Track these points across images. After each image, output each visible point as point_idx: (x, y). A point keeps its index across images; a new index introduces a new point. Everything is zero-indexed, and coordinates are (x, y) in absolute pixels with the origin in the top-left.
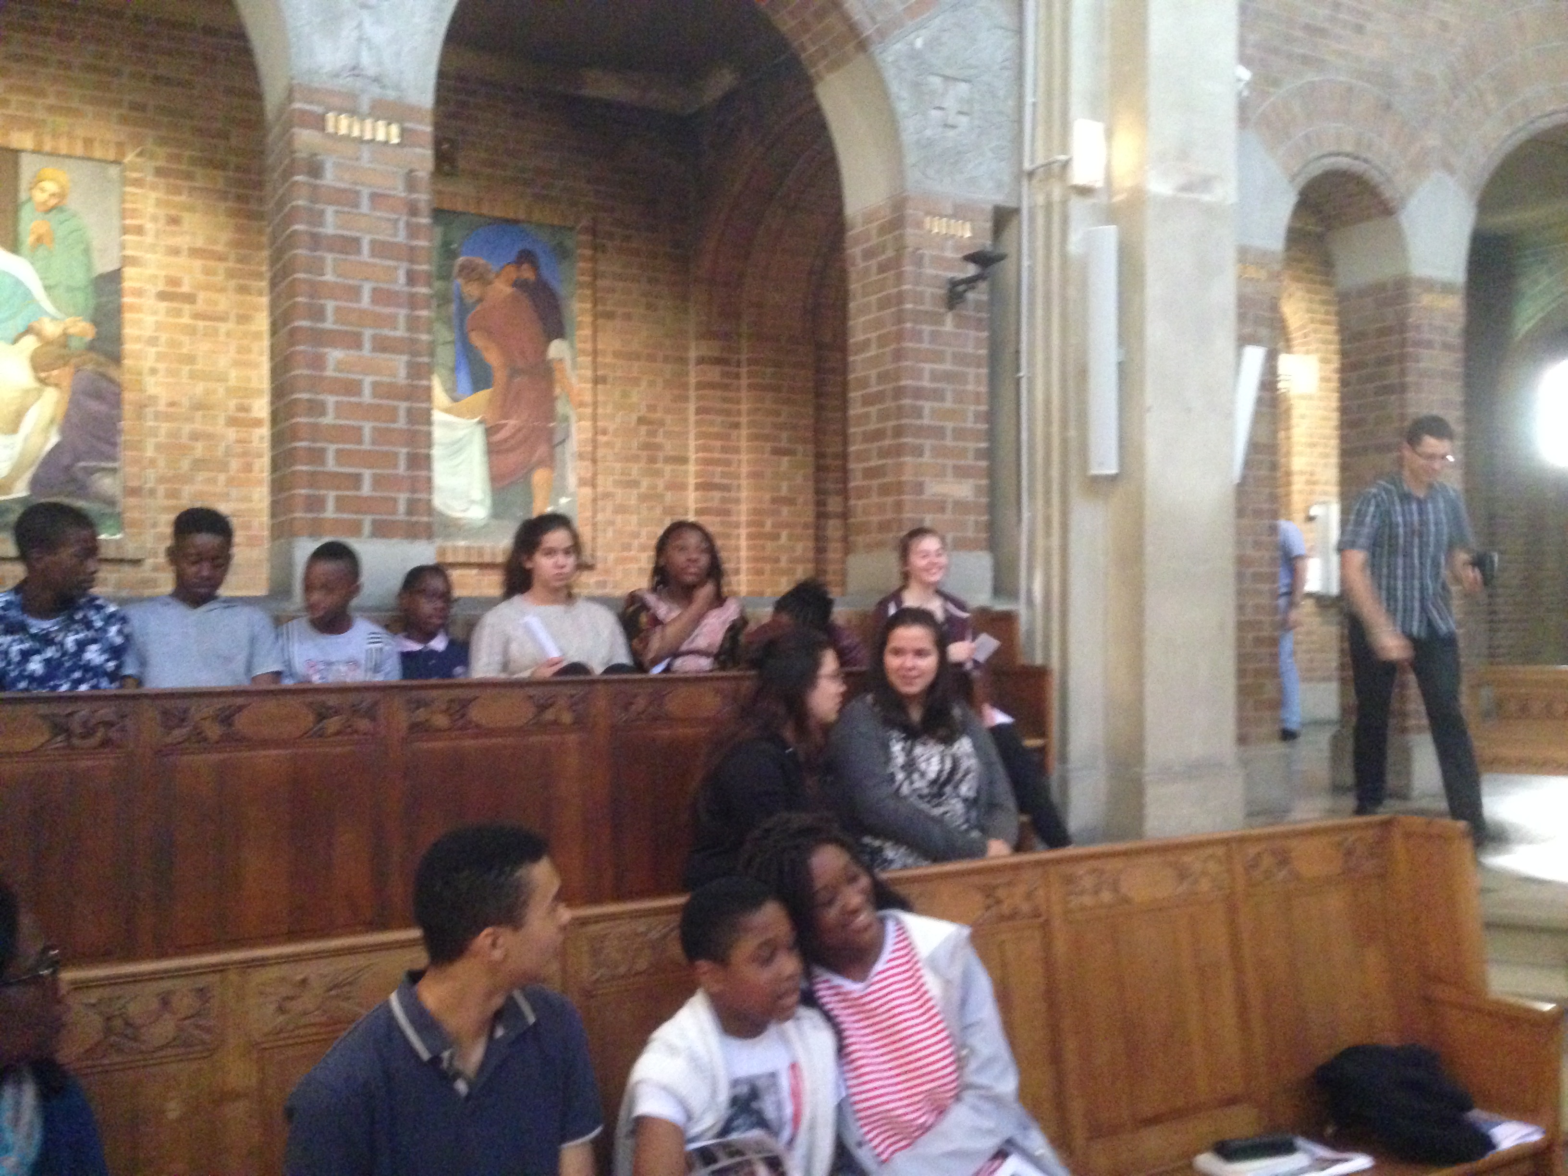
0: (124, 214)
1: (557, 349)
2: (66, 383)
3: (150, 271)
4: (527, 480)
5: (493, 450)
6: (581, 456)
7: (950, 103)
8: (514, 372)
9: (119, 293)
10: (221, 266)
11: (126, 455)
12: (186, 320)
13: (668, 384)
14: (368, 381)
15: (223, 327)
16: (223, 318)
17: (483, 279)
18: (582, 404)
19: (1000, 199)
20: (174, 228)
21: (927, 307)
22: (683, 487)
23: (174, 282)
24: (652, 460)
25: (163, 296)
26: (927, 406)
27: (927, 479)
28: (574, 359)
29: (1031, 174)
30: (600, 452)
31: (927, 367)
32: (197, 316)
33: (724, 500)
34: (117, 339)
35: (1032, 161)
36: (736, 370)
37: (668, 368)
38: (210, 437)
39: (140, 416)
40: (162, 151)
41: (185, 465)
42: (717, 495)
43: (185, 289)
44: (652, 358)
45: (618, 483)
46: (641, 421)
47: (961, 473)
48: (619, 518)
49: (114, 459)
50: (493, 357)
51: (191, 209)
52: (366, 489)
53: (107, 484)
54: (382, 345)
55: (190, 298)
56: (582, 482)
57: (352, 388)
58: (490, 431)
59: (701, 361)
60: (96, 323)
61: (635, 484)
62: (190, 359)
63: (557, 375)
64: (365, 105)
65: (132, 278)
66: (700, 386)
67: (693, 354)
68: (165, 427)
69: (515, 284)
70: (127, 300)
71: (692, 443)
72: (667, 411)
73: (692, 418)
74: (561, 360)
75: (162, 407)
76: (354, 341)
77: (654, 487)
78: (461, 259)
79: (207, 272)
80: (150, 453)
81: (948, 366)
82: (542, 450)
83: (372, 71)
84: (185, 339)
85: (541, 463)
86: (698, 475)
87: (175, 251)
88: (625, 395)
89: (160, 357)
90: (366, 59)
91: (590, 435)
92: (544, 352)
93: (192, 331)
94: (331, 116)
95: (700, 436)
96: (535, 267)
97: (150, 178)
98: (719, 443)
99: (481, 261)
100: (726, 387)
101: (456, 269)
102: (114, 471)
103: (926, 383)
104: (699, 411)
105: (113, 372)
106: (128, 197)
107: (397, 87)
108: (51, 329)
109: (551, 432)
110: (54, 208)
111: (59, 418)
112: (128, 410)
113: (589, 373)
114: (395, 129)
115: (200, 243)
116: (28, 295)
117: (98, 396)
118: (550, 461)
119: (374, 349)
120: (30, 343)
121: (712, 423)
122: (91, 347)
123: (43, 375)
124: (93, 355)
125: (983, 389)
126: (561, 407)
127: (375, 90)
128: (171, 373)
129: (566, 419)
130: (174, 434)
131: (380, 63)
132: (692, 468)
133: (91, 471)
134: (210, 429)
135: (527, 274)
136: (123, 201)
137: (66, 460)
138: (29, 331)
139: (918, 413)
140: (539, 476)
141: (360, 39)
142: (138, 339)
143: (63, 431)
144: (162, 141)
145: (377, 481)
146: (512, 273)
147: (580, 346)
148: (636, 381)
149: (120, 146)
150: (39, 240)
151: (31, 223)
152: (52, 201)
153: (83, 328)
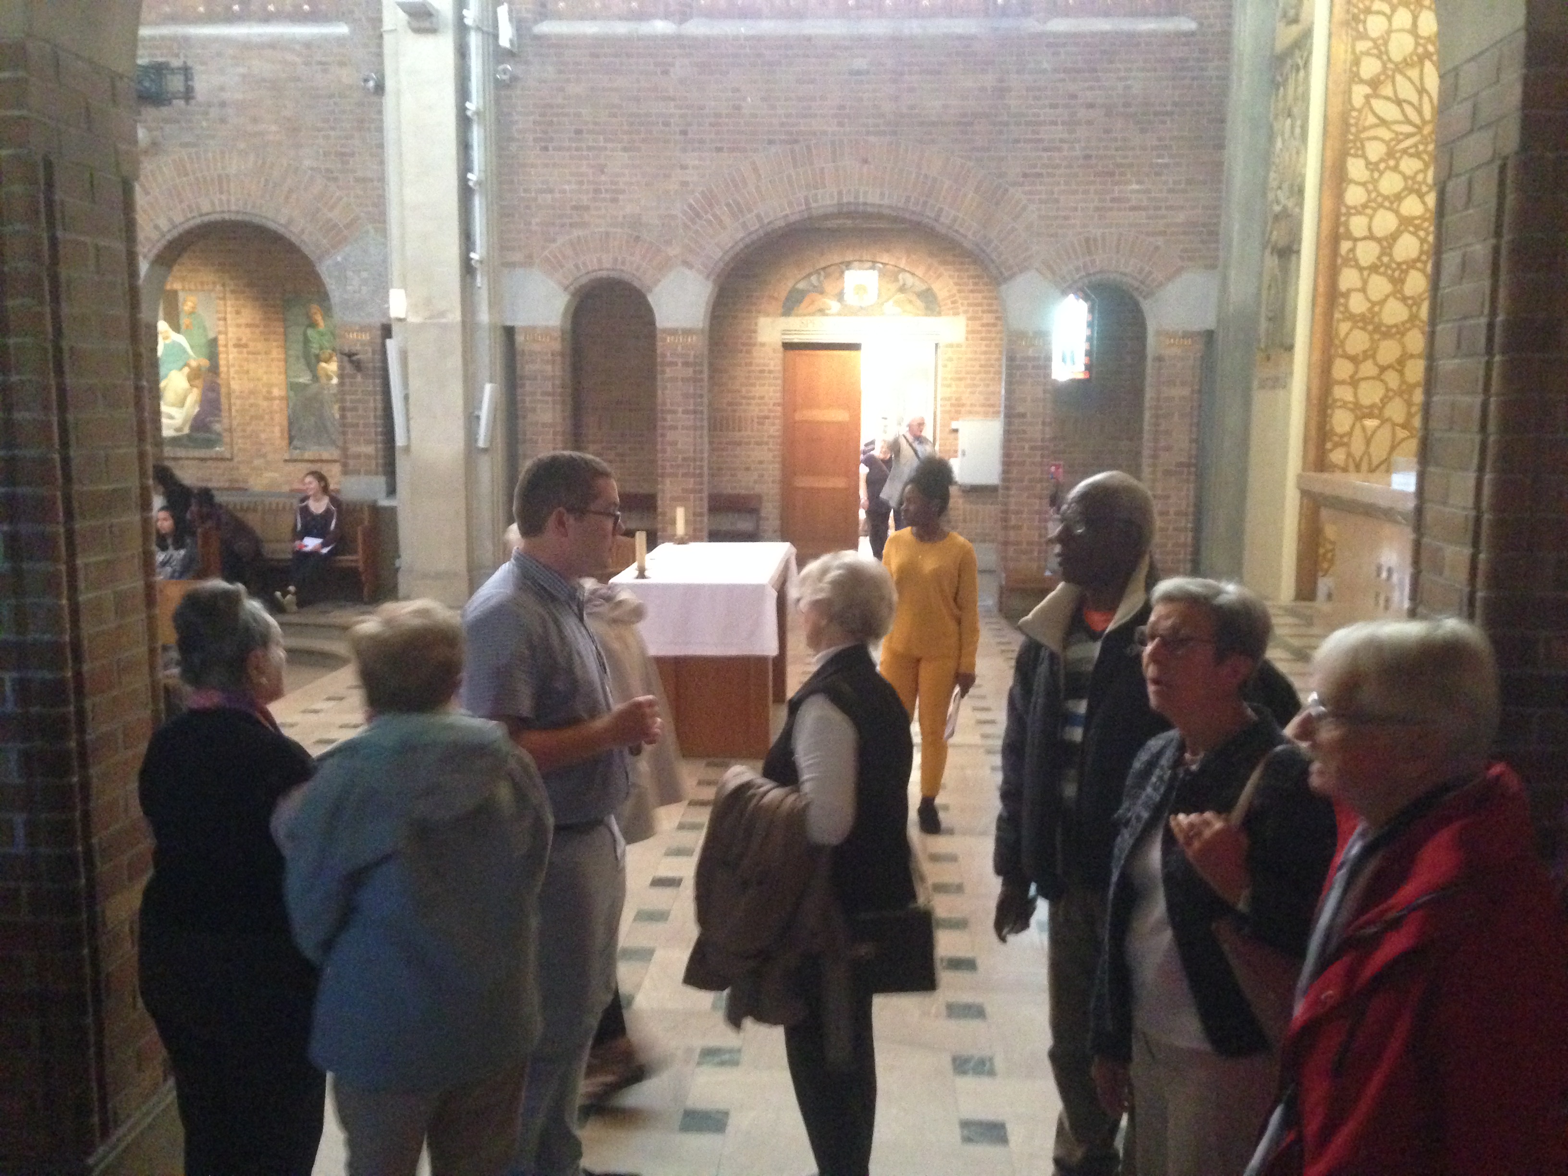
0: (218, 312)
2: (200, 386)
3: (230, 336)
7: (356, 283)
10: (257, 331)
11: (224, 415)
12: (245, 355)
15: (259, 357)
16: (259, 353)
19: (385, 320)
20: (239, 316)
23: (240, 339)
25: (237, 346)
27: (350, 446)
31: (348, 397)
32: (248, 353)
38: (256, 405)
40: (232, 283)
41: (247, 418)
43: (244, 341)
49: (220, 416)
51: (245, 306)
53: (217, 427)
55: (246, 346)
60: (209, 360)
62: (248, 372)
65: (222, 339)
68: (238, 402)
75: (237, 394)
79: (252, 333)
80: (234, 413)
81: (359, 396)
84: (246, 364)
87: (240, 326)
89: (235, 372)
93: (247, 360)
97: (228, 295)
103: (349, 404)
105: (217, 380)
106: (220, 305)
108: (194, 364)
110: (192, 313)
111: (199, 401)
115: (249, 321)
116: (184, 351)
117: (213, 390)
120: (186, 370)
123: (192, 383)
124: (209, 373)
128: (240, 379)
130: (243, 405)
133: (211, 422)
134: (256, 402)
136: (218, 306)
137: (202, 418)
138: (187, 365)
139: (344, 417)
142: (226, 365)
143: (201, 406)
144: (232, 278)
149: (214, 283)
150: (187, 326)
151: (184, 321)
152: (191, 310)
153: (205, 363)
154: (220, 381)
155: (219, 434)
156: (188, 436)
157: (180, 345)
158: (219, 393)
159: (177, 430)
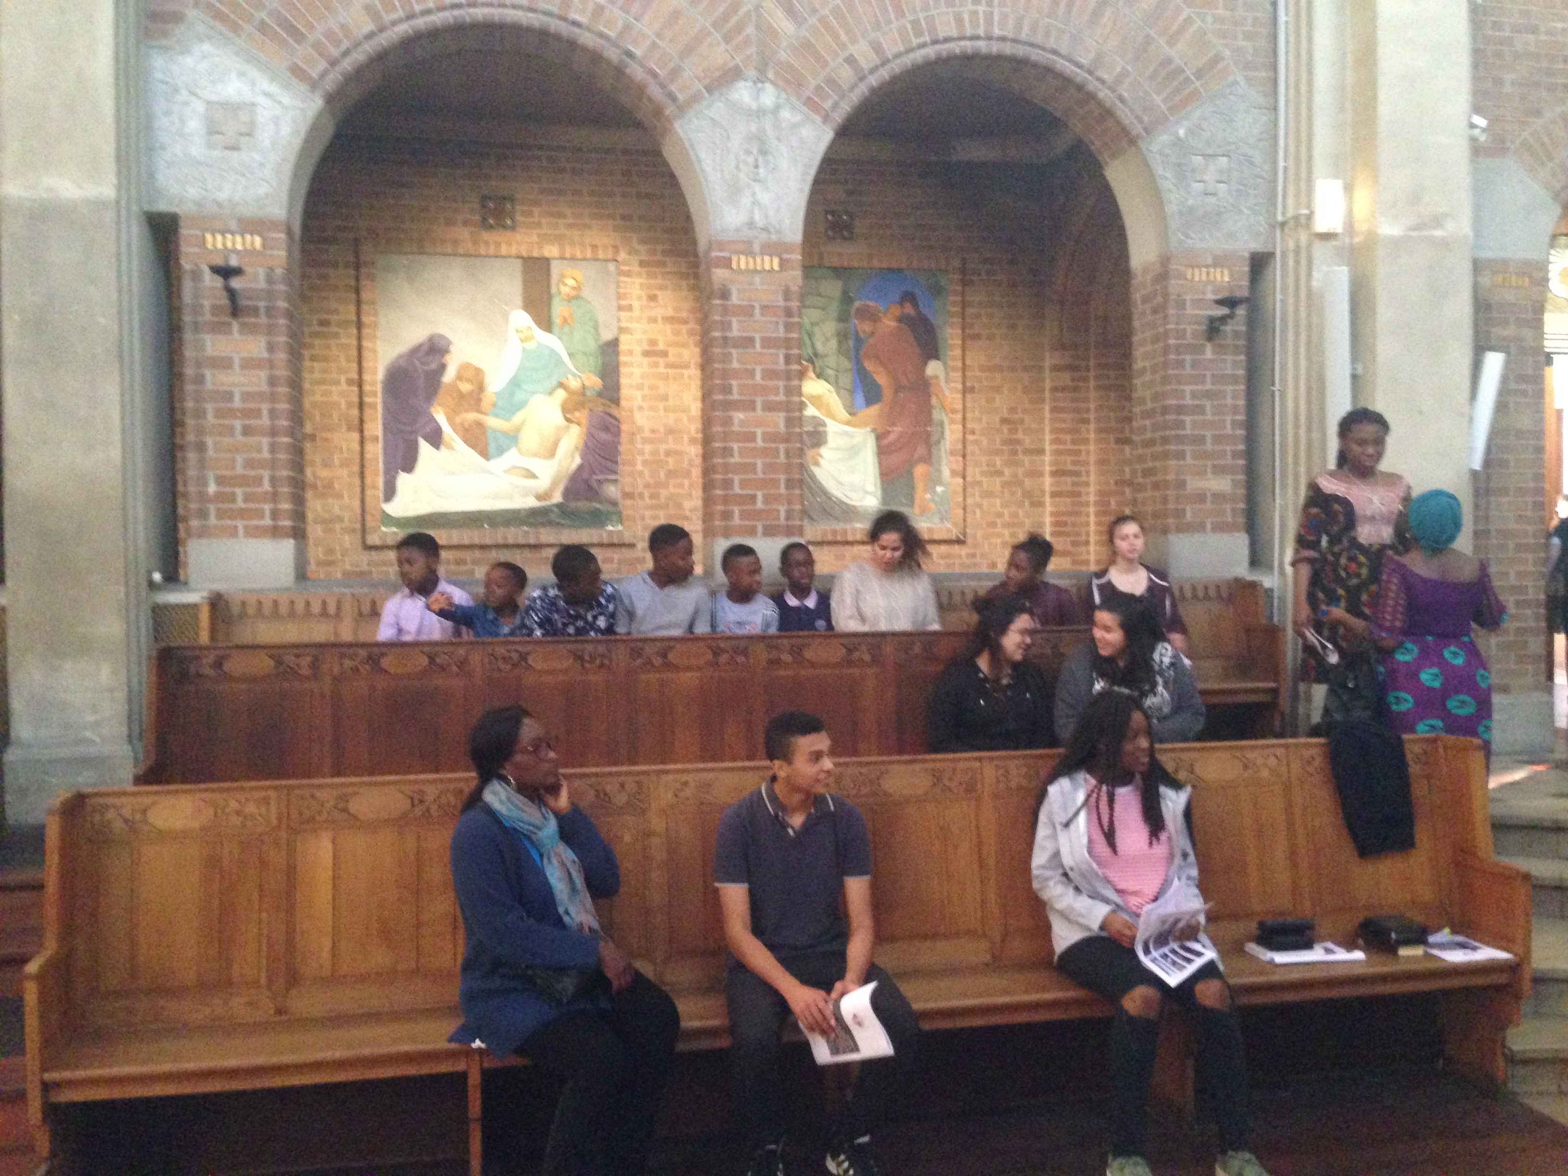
0: (620, 296)
1: (933, 368)
2: (584, 421)
3: (638, 336)
4: (910, 474)
5: (882, 452)
6: (952, 453)
7: (1210, 176)
8: (898, 388)
9: (617, 354)
10: (684, 328)
11: (623, 469)
12: (662, 370)
13: (1026, 390)
14: (759, 432)
16: (686, 367)
17: (874, 318)
18: (953, 411)
19: (1257, 246)
20: (652, 304)
21: (1189, 340)
22: (1041, 474)
23: (653, 342)
24: (1014, 452)
25: (646, 354)
26: (1188, 419)
27: (1188, 478)
28: (947, 374)
29: (1283, 225)
30: (970, 448)
31: (1188, 388)
32: (667, 366)
33: (1074, 484)
34: (617, 387)
35: (1284, 214)
36: (1084, 374)
37: (1026, 377)
38: (678, 453)
39: (632, 441)
40: (642, 248)
41: (662, 474)
42: (1069, 480)
43: (661, 346)
44: (1012, 369)
45: (983, 473)
46: (1004, 421)
47: (1219, 470)
48: (985, 503)
49: (615, 473)
50: (882, 379)
51: (662, 288)
52: (760, 504)
53: (611, 491)
54: (769, 407)
55: (664, 354)
56: (954, 473)
57: (750, 437)
58: (879, 438)
59: (1056, 368)
60: (603, 377)
61: (999, 473)
62: (665, 398)
63: (932, 389)
64: (756, 247)
65: (625, 342)
66: (1054, 389)
67: (1047, 363)
68: (648, 448)
69: (900, 320)
70: (623, 358)
71: (1048, 437)
72: (1025, 411)
73: (1047, 415)
74: (936, 377)
75: (647, 434)
76: (750, 406)
77: (1015, 475)
78: (857, 304)
79: (677, 333)
80: (639, 467)
81: (1208, 386)
82: (921, 450)
83: (760, 224)
84: (661, 383)
85: (921, 460)
86: (1052, 464)
87: (653, 320)
88: (991, 401)
89: (644, 397)
90: (757, 217)
91: (961, 435)
92: (923, 371)
93: (665, 378)
94: (734, 258)
95: (1054, 430)
96: (916, 305)
97: (637, 269)
98: (1068, 437)
99: (871, 304)
100: (1076, 389)
101: (853, 312)
102: (616, 481)
103: (1189, 401)
104: (1054, 410)
105: (614, 411)
106: (622, 285)
107: (778, 232)
108: (574, 384)
109: (928, 435)
110: (575, 297)
111: (581, 445)
112: (624, 438)
113: (960, 386)
114: (776, 261)
115: (670, 312)
116: (559, 362)
117: (606, 429)
118: (928, 459)
119: (764, 410)
120: (561, 394)
121: (1064, 421)
122: (600, 394)
123: (568, 416)
124: (601, 400)
125: (1242, 402)
126: (937, 415)
127: (764, 236)
128: (651, 408)
129: (941, 424)
130: (654, 453)
131: (767, 217)
132: (1047, 458)
133: (600, 482)
134: (678, 448)
135: (909, 309)
136: (618, 287)
137: (585, 475)
138: (561, 385)
139: (1180, 425)
140: (919, 470)
141: (753, 203)
142: (631, 386)
143: (583, 456)
144: (643, 241)
145: (767, 499)
146: (897, 311)
147: (950, 363)
148: (997, 389)
149: (616, 248)
150: (565, 321)
151: (559, 309)
152: (573, 293)
153: (594, 381)
154: (621, 414)
155: (615, 504)
156: (559, 506)
157: (553, 352)
158: (618, 433)
159: (539, 497)
